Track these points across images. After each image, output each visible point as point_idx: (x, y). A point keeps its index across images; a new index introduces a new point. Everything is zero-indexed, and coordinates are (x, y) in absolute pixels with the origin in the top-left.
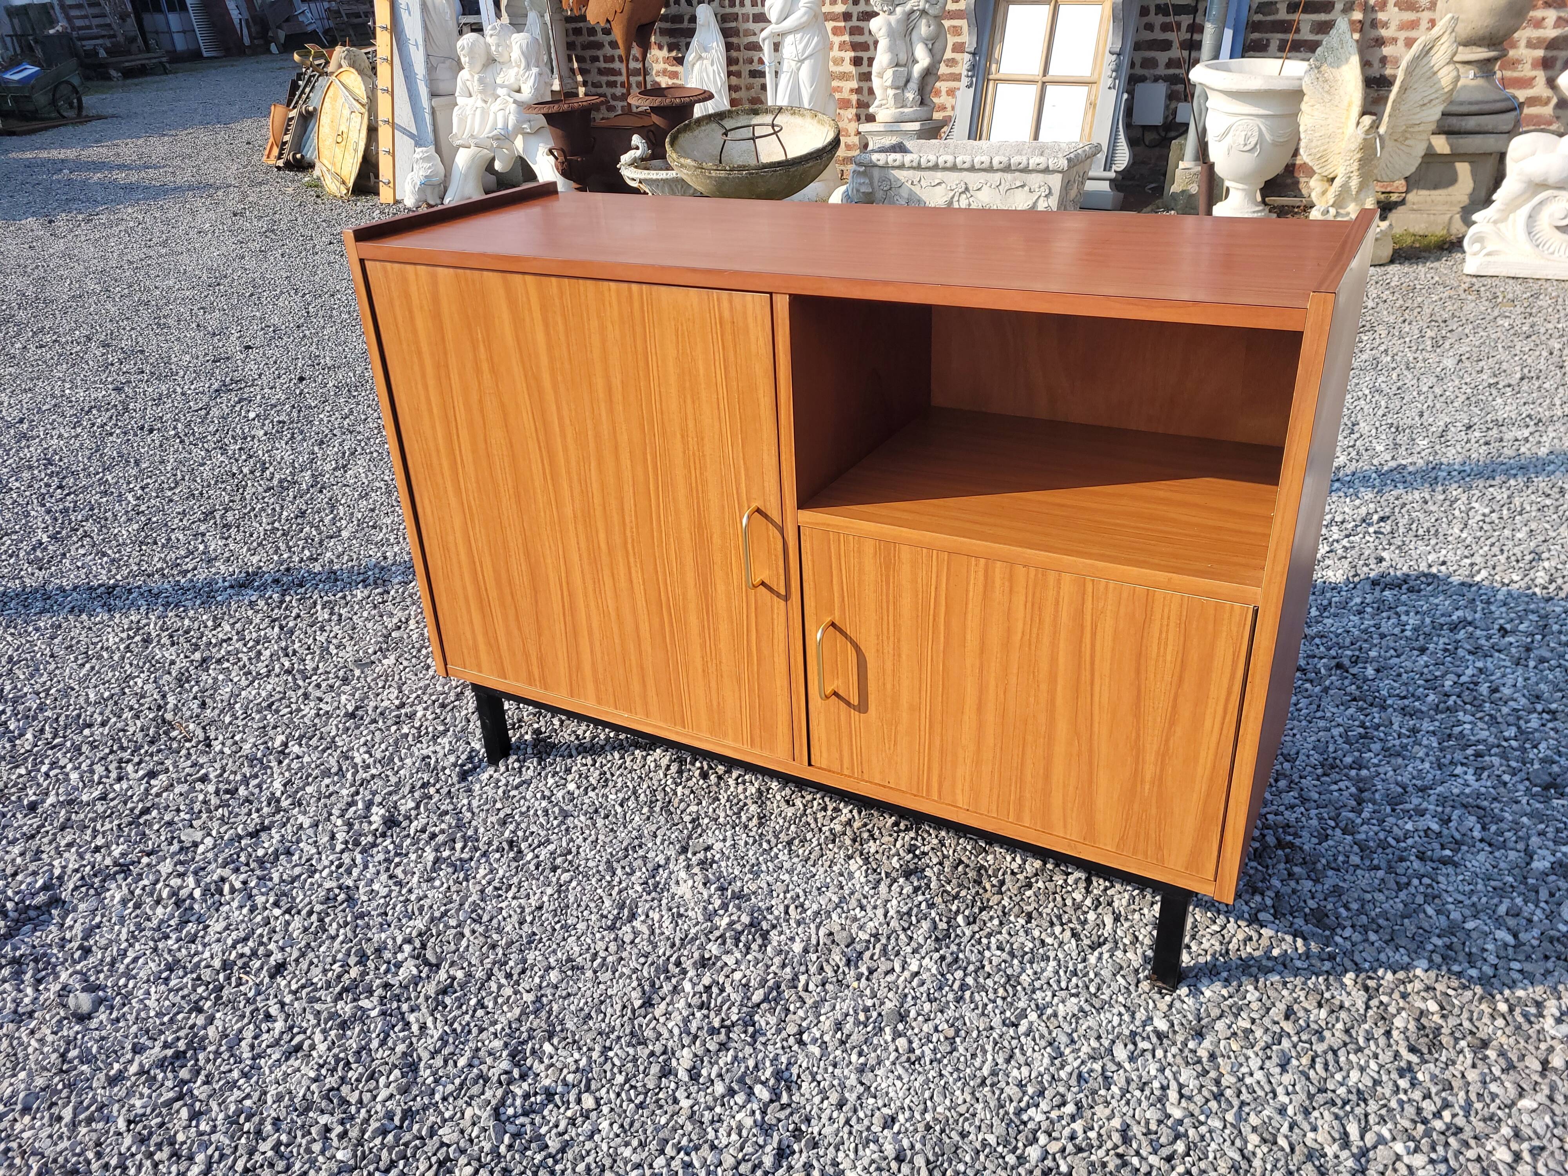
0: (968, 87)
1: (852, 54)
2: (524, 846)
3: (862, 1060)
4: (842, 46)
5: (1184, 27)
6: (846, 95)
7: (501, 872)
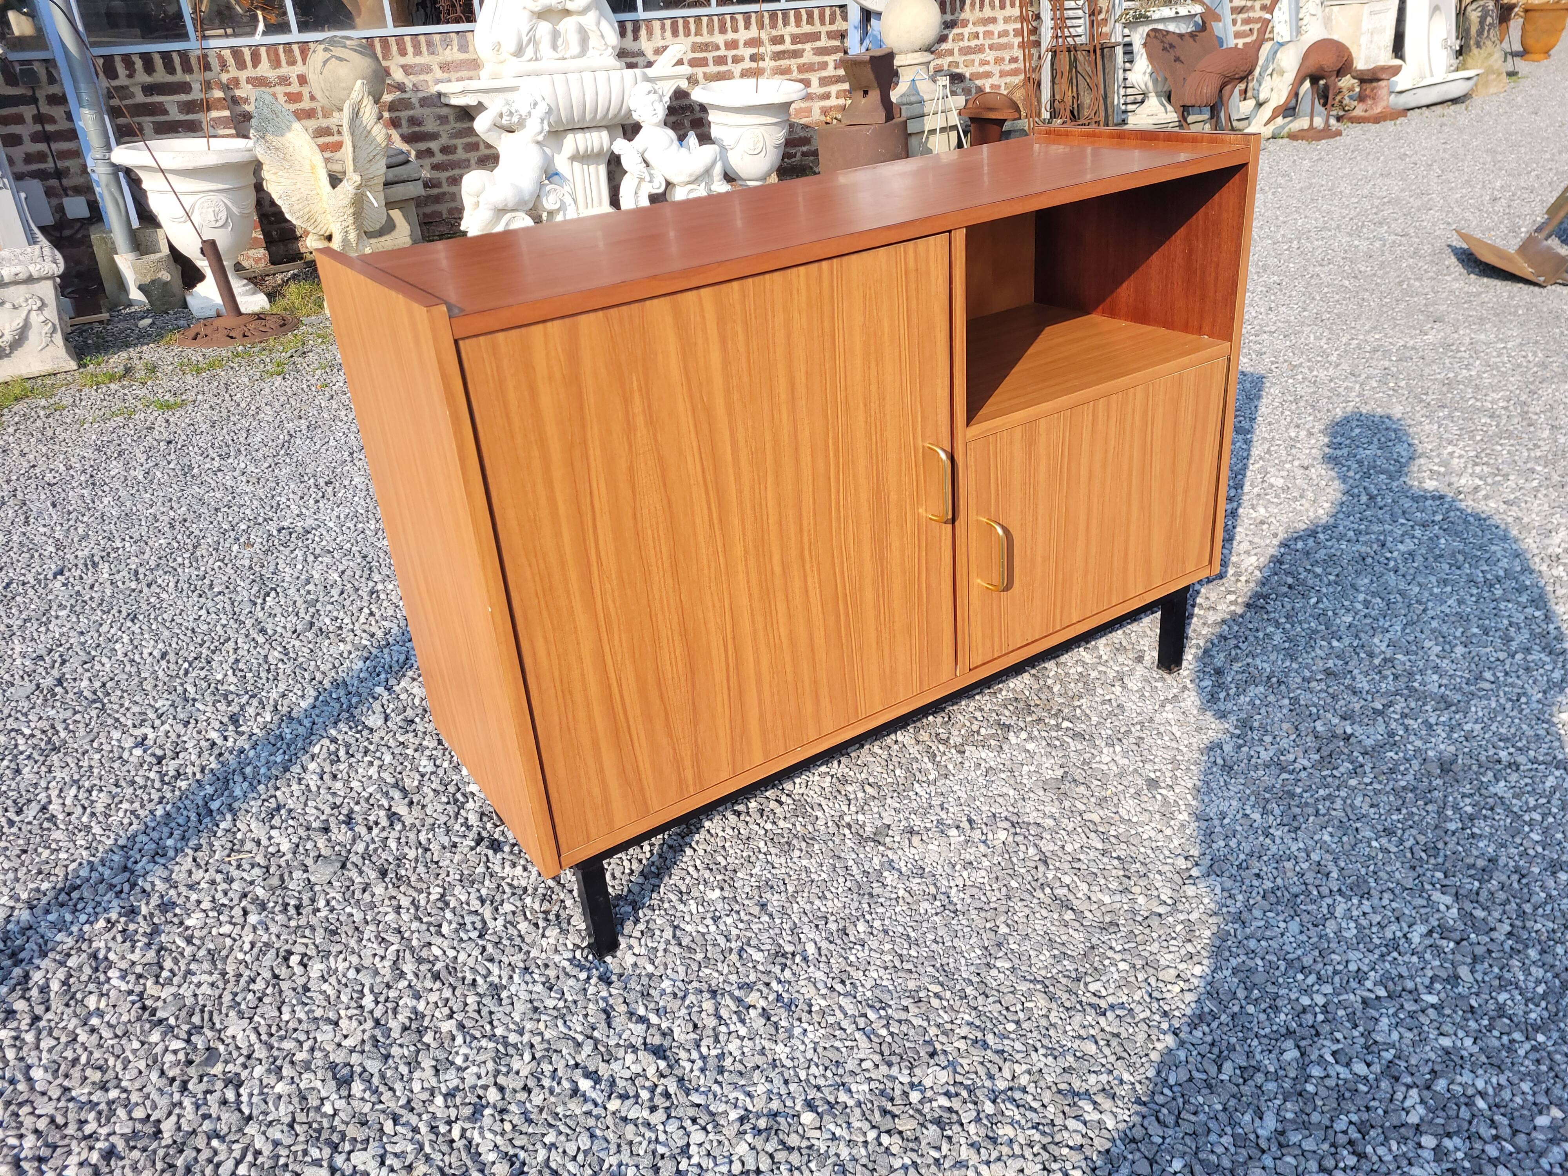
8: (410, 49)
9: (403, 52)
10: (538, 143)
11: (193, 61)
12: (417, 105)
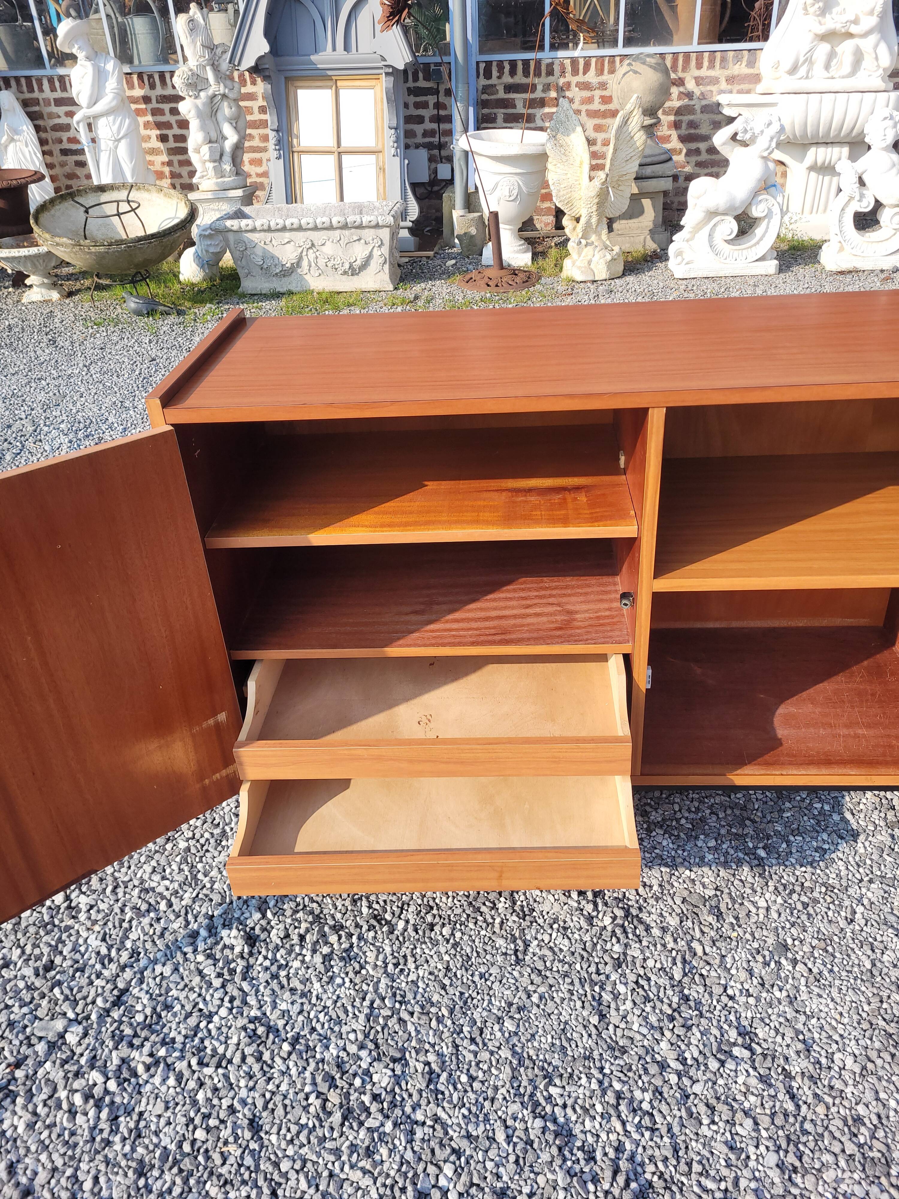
0: (278, 158)
1: (158, 132)
2: (388, 917)
3: (784, 993)
4: (147, 125)
5: (431, 105)
6: (158, 167)
7: (388, 950)
8: (706, 64)
9: (699, 66)
10: (764, 158)
11: (543, 68)
12: (699, 111)
